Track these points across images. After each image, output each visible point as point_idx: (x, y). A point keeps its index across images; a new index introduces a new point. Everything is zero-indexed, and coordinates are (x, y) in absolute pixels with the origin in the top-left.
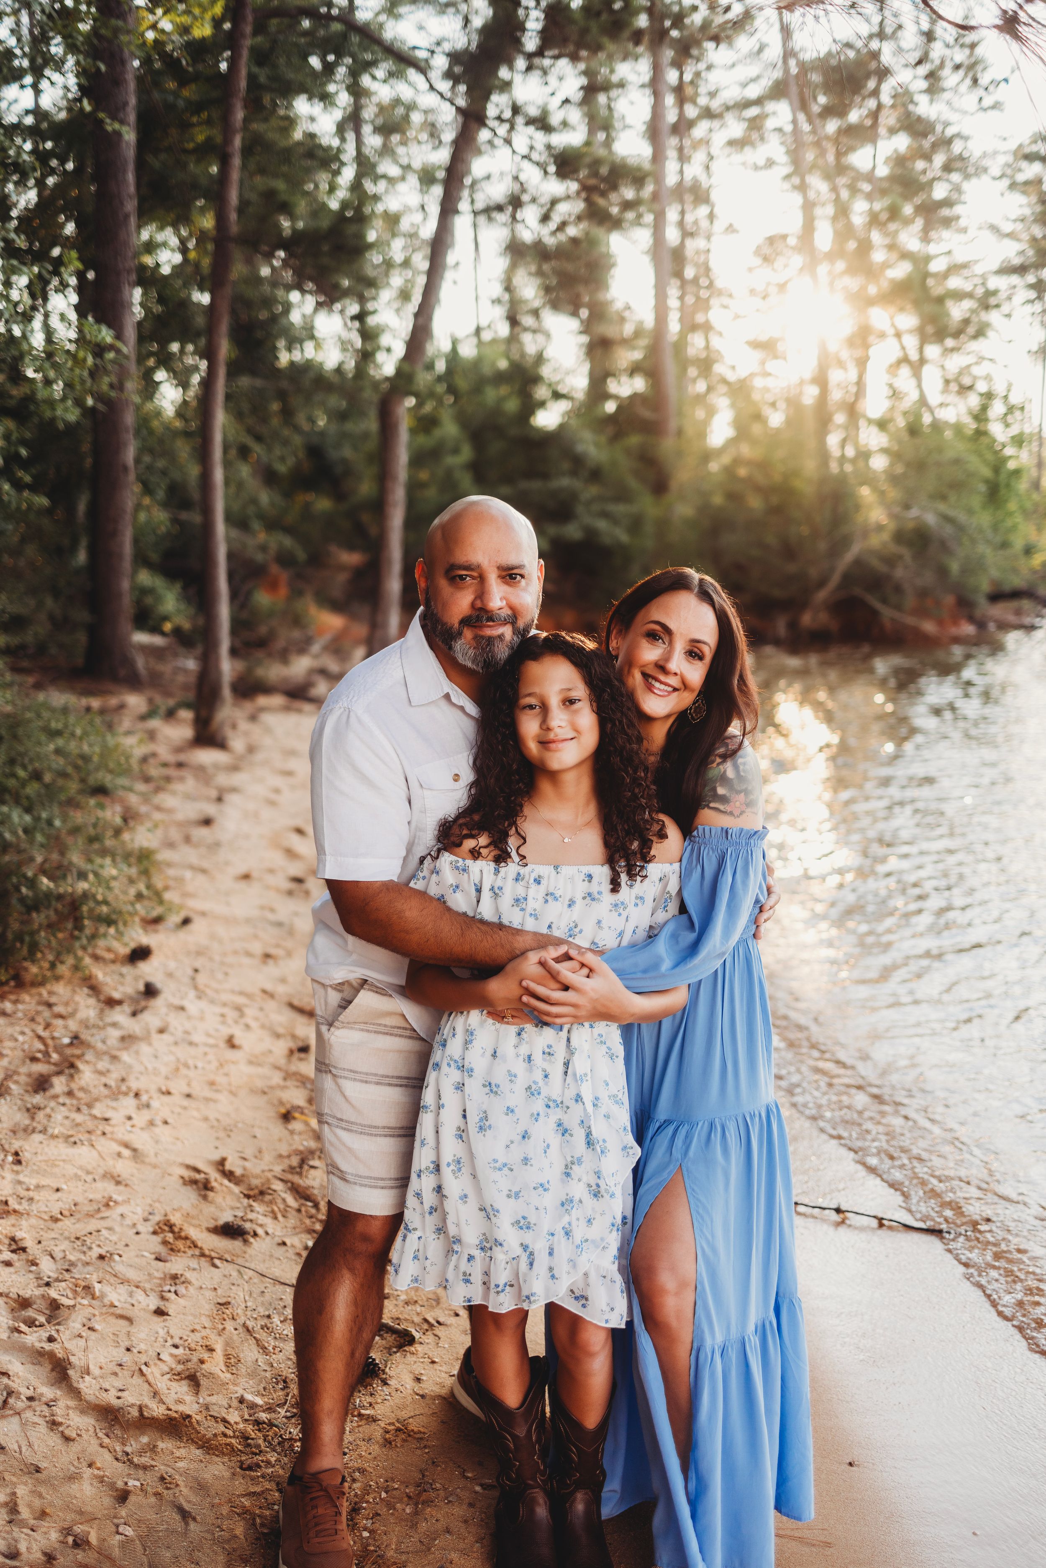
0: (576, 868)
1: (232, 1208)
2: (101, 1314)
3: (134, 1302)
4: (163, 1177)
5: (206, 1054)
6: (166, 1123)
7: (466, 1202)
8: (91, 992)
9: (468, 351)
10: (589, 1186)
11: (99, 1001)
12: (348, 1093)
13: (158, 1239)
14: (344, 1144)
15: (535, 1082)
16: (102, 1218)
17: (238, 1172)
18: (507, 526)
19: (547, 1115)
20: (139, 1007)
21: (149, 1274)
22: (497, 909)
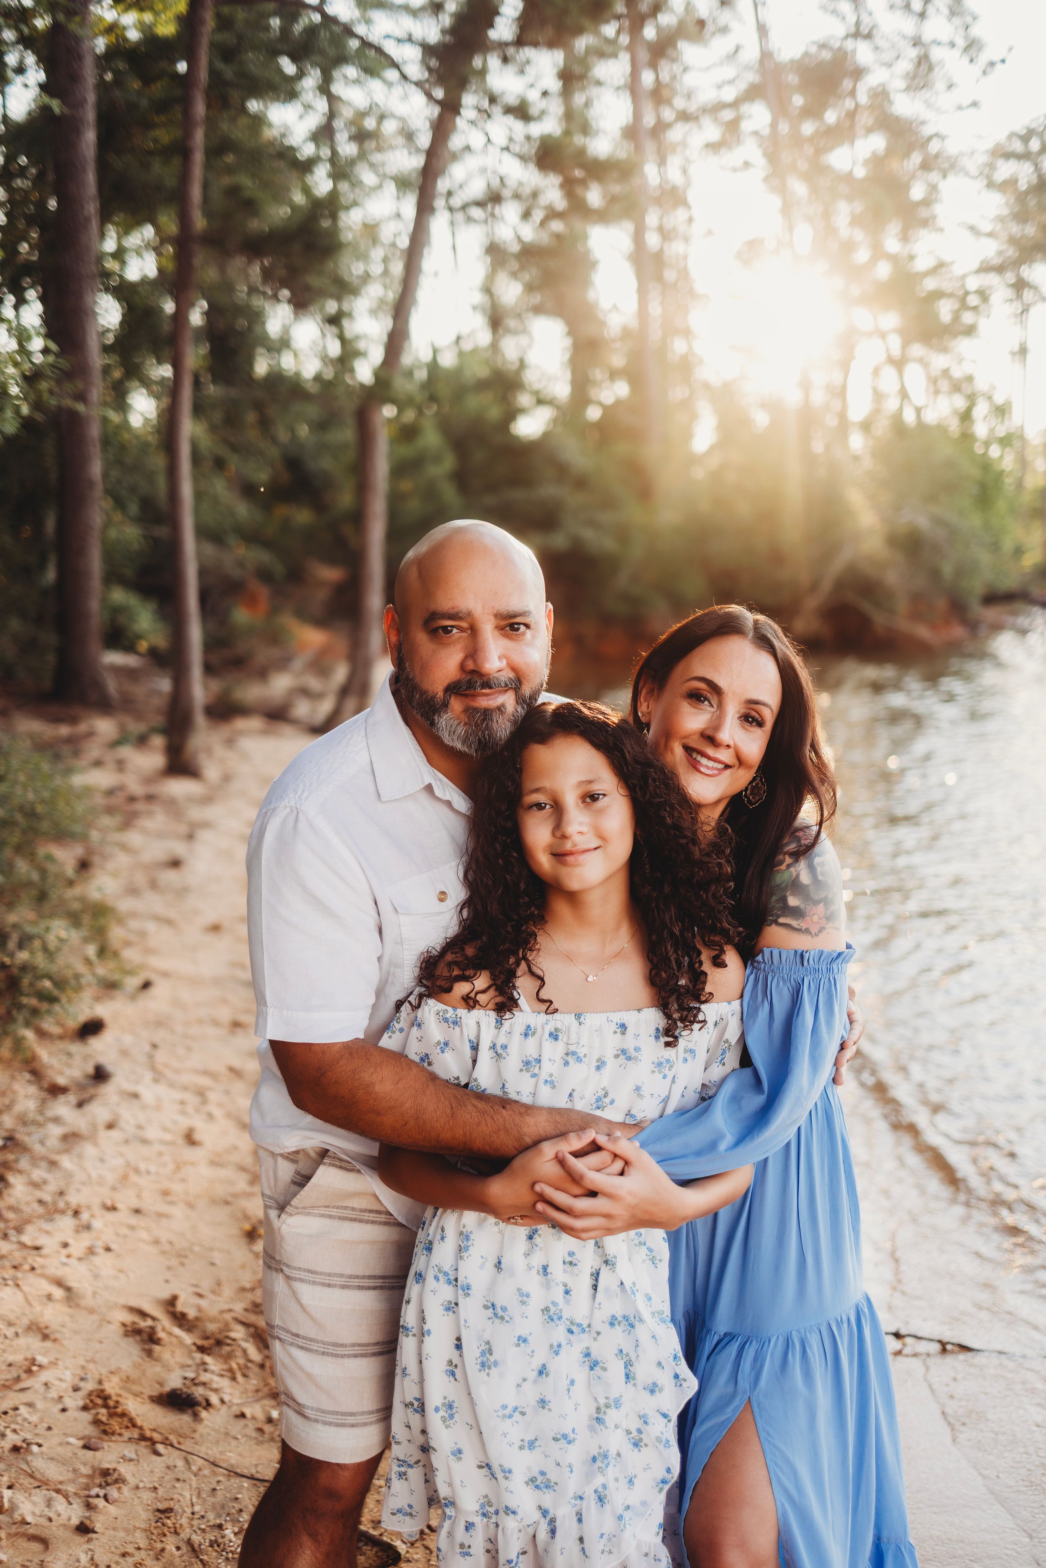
0: (604, 1016)
1: (183, 1366)
2: (9, 1535)
3: (52, 1515)
4: (100, 1326)
5: (160, 1154)
6: (108, 1249)
7: (460, 1459)
8: (33, 1079)
9: (447, 360)
10: (628, 1432)
11: (41, 1088)
12: (305, 1301)
13: (87, 1417)
14: (301, 1368)
15: (554, 1304)
16: (23, 1390)
17: (192, 1313)
18: (507, 560)
19: (570, 1343)
20: (86, 1095)
21: (75, 1471)
22: (499, 1073)
